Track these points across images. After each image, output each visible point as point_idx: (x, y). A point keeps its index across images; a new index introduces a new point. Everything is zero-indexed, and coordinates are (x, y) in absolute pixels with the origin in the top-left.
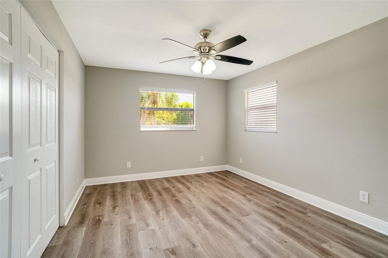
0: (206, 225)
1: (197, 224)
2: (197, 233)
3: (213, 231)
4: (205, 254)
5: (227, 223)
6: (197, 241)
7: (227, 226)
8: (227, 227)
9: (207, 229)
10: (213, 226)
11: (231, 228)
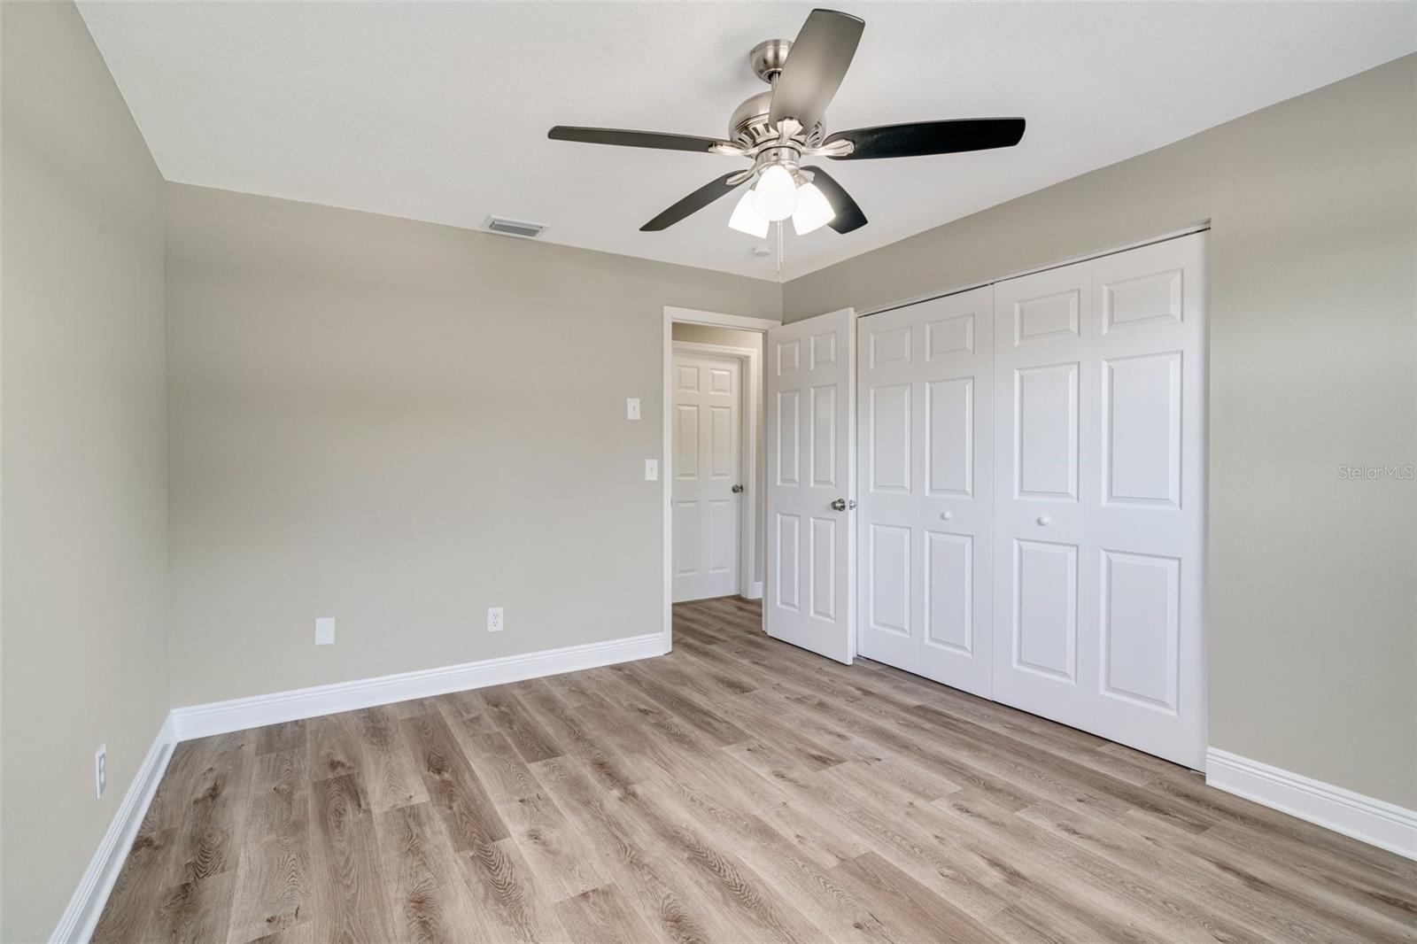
0: (765, 833)
1: (800, 834)
2: (785, 804)
3: (735, 815)
4: (746, 763)
5: (689, 847)
6: (777, 785)
7: (689, 836)
8: (687, 830)
9: (756, 818)
10: (739, 833)
11: (675, 832)
